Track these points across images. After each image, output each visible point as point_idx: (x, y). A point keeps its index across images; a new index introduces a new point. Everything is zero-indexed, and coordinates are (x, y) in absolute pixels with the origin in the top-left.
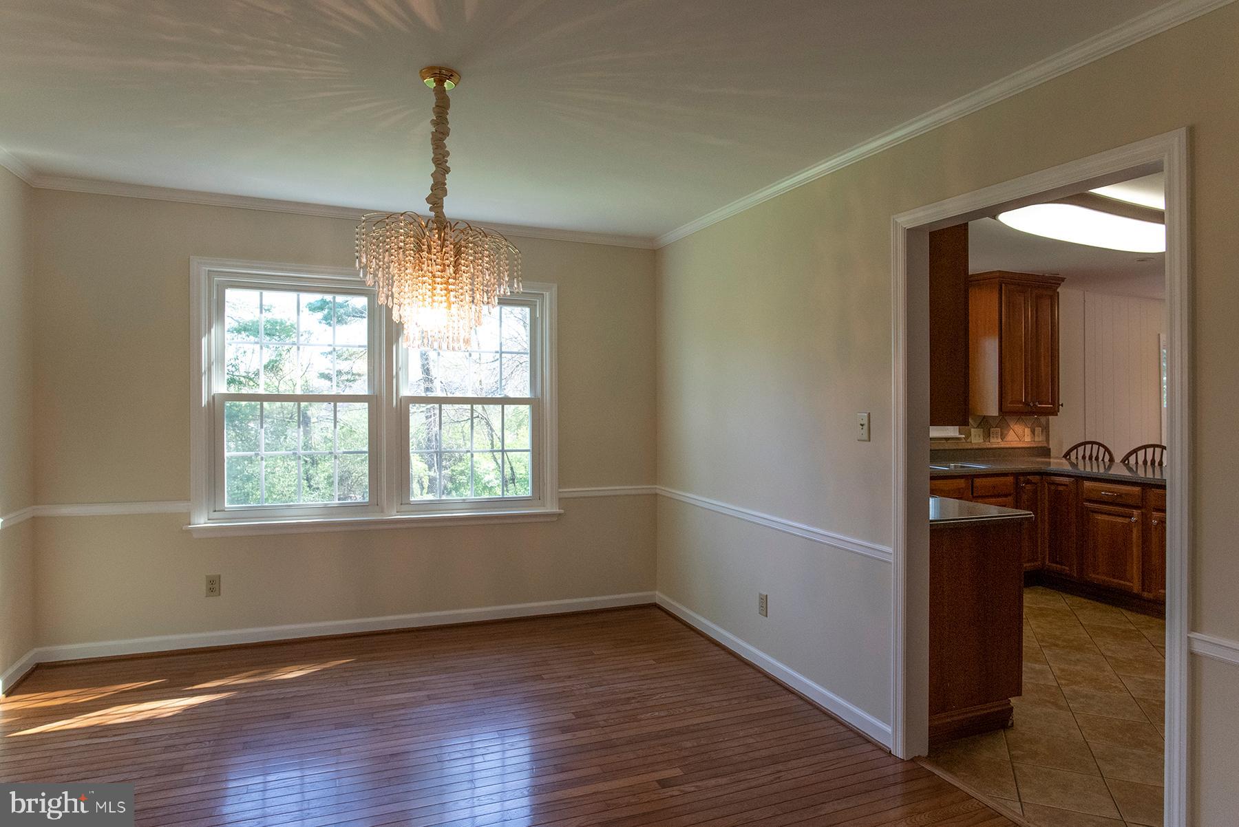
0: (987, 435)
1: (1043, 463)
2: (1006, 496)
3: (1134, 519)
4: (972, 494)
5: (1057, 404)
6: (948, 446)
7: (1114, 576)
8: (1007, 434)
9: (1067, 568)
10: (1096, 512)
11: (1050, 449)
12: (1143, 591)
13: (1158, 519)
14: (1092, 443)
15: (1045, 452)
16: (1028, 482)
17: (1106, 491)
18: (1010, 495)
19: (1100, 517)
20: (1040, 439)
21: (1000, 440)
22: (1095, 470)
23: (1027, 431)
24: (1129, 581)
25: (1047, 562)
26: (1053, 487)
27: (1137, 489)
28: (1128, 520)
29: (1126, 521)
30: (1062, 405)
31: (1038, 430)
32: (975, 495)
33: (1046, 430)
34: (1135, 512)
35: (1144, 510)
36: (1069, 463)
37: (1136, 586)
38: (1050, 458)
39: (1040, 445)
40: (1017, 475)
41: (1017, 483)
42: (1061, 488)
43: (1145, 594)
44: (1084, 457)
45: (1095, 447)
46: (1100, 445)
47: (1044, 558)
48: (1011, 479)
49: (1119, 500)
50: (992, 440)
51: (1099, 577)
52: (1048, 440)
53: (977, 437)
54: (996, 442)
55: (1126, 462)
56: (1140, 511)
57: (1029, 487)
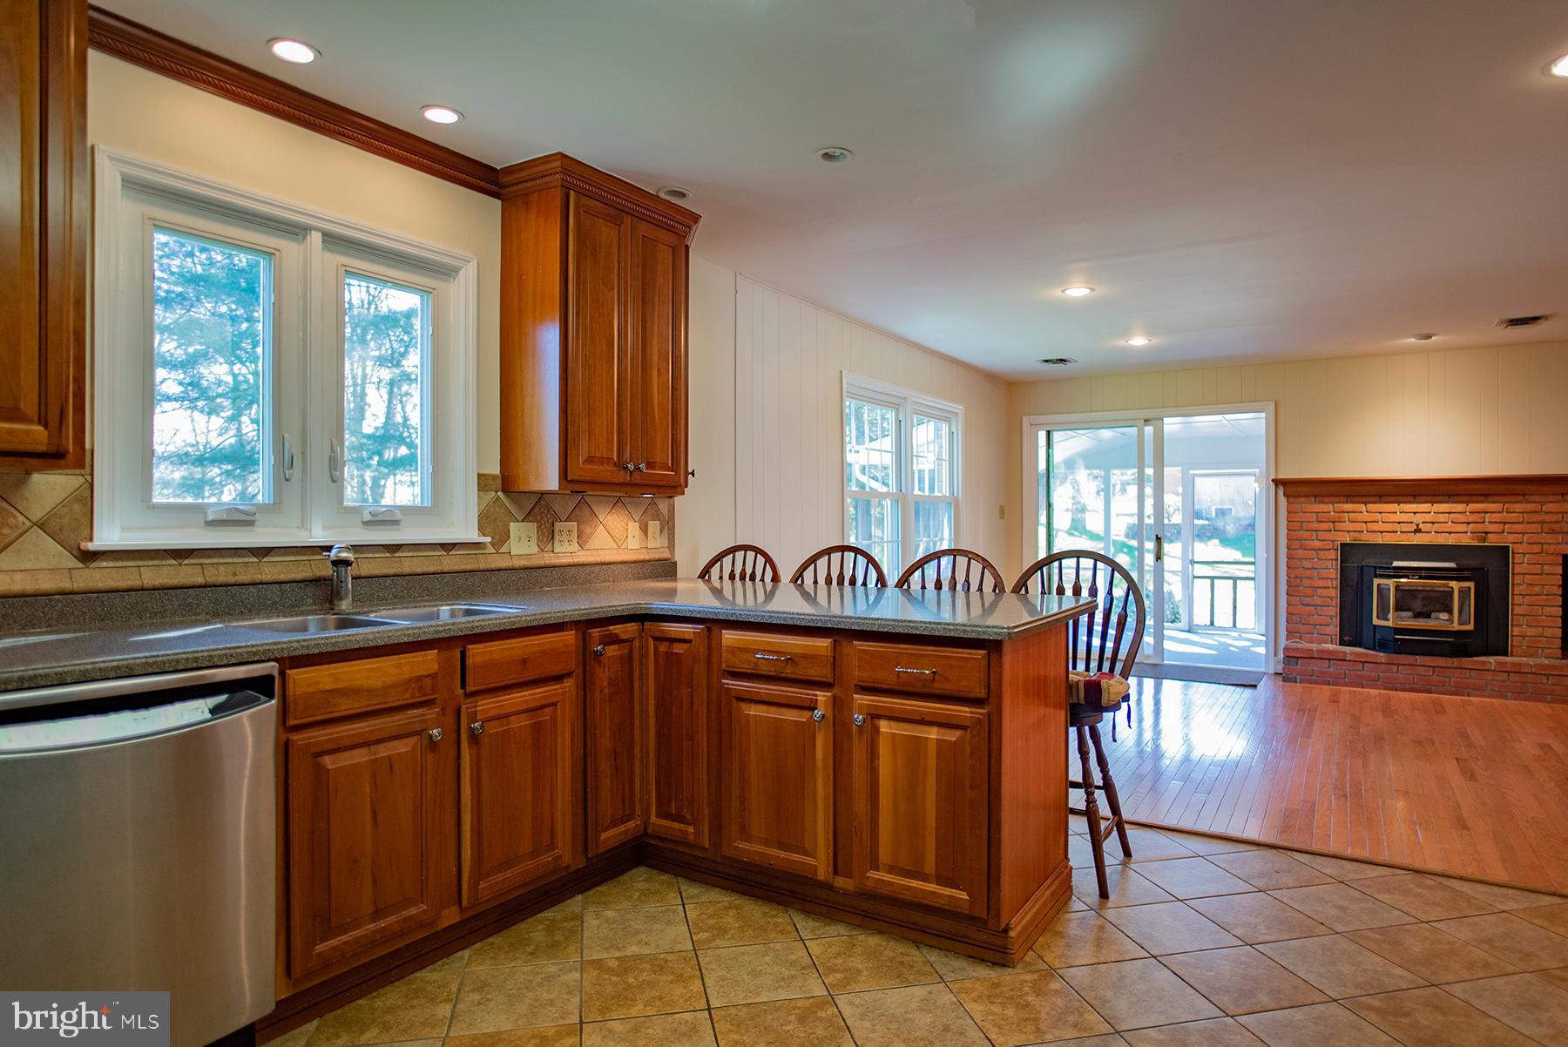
0: (548, 536)
1: (654, 593)
2: (559, 678)
3: (818, 713)
4: (463, 686)
5: (682, 471)
6: (451, 562)
7: (781, 846)
8: (592, 534)
9: (691, 829)
10: (743, 700)
11: (675, 563)
12: (836, 872)
13: (865, 711)
14: (746, 548)
15: (666, 569)
16: (614, 640)
17: (764, 651)
18: (569, 675)
19: (753, 711)
20: (655, 546)
21: (575, 547)
22: (750, 602)
23: (634, 528)
24: (806, 853)
25: (653, 818)
26: (663, 647)
27: (824, 643)
28: (807, 714)
29: (801, 716)
30: (693, 474)
31: (654, 526)
32: (470, 688)
33: (668, 525)
34: (822, 696)
35: (836, 691)
36: (709, 588)
37: (819, 863)
38: (675, 580)
39: (657, 556)
40: (585, 625)
41: (585, 642)
42: (679, 649)
43: (841, 882)
44: (732, 577)
45: (751, 555)
46: (758, 551)
47: (647, 812)
48: (569, 637)
49: (788, 671)
50: (558, 548)
51: (753, 849)
52: (671, 545)
53: (525, 540)
54: (567, 551)
55: (799, 582)
56: (829, 694)
57: (612, 651)
